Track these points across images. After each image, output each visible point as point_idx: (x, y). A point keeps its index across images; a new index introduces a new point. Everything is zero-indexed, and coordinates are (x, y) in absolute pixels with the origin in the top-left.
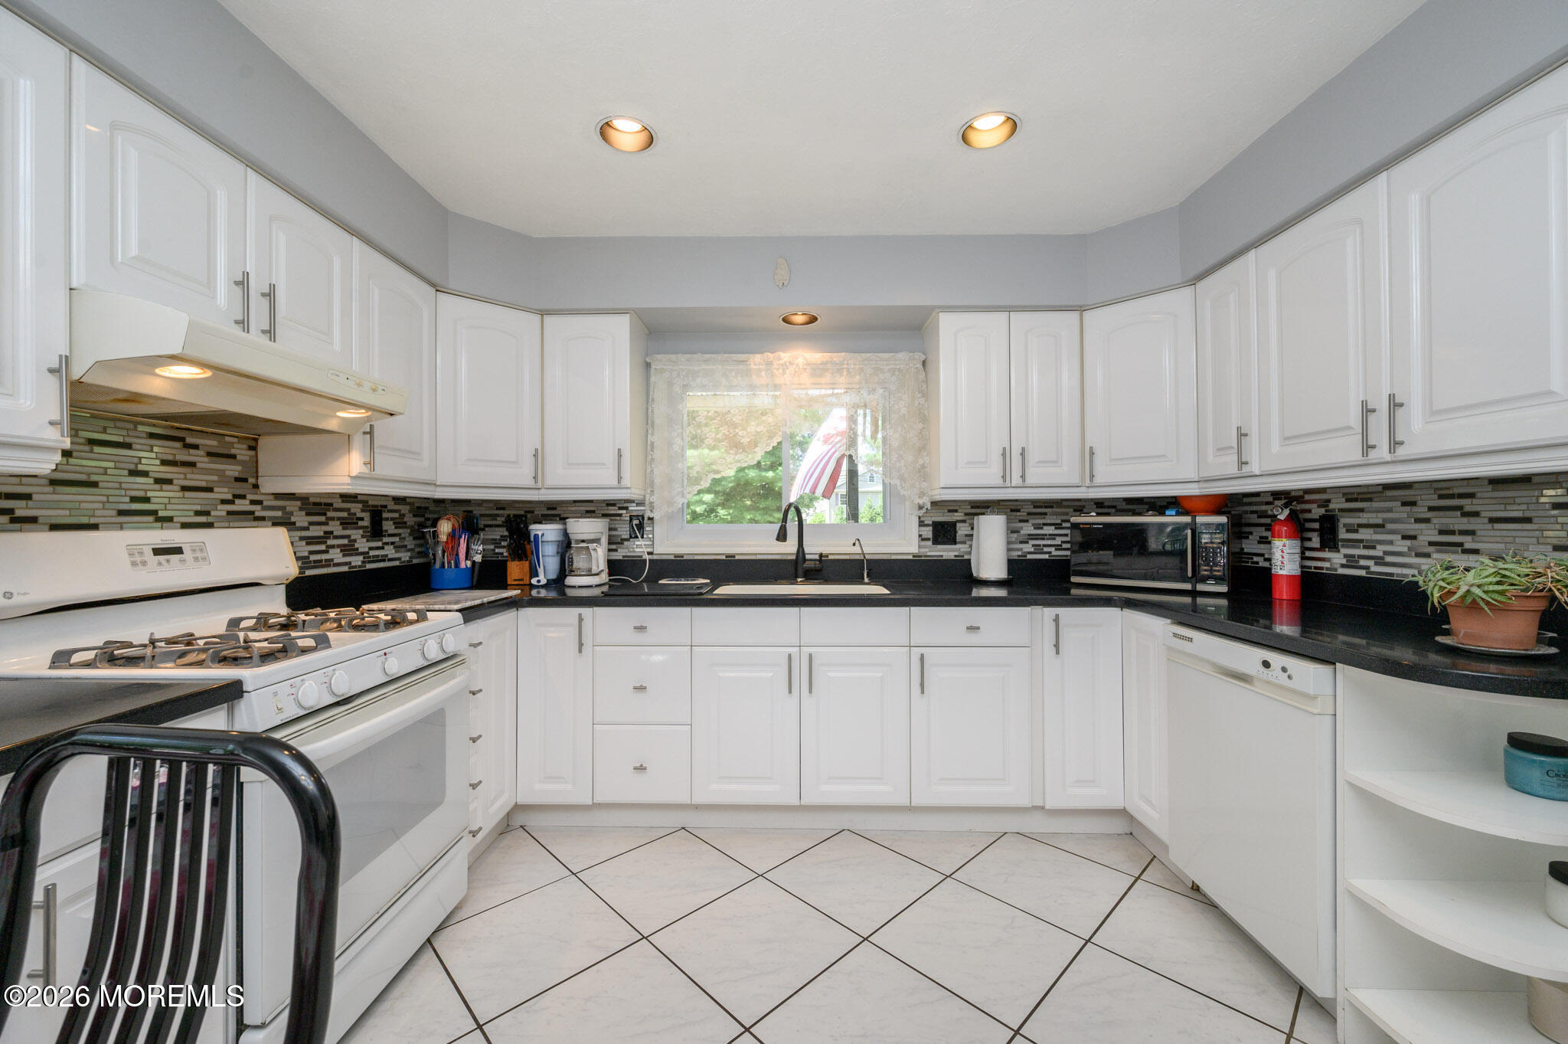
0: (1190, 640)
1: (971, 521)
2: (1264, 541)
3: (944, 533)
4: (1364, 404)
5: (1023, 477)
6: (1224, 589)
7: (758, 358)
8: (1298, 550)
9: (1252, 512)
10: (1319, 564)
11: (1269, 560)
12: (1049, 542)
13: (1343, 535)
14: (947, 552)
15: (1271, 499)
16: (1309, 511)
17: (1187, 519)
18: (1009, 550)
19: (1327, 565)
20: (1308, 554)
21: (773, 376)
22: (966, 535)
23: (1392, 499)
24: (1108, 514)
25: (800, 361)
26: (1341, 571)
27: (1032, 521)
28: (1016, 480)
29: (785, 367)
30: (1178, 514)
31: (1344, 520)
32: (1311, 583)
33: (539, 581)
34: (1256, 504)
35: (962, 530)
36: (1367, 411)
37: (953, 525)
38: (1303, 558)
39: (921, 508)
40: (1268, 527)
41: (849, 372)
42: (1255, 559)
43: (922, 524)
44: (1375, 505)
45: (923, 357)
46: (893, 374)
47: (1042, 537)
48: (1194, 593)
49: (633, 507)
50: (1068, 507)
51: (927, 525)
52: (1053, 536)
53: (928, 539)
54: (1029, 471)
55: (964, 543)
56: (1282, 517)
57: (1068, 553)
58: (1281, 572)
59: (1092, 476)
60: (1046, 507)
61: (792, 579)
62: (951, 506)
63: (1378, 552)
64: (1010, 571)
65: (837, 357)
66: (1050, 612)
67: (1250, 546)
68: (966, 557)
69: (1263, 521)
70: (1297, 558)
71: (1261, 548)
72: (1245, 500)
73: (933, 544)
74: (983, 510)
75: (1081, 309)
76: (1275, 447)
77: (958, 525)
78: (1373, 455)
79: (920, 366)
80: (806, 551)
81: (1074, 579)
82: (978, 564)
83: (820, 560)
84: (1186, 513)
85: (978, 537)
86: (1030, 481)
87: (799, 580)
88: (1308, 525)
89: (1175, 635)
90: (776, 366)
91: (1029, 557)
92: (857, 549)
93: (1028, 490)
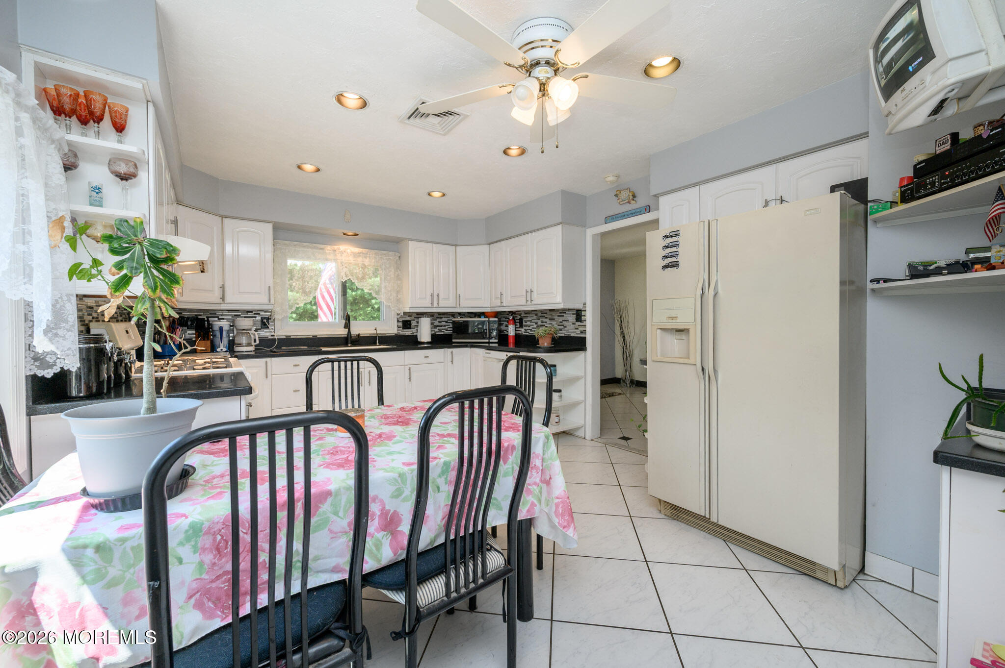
0: (490, 353)
1: (417, 320)
2: (507, 326)
3: (406, 325)
4: (526, 290)
5: (438, 304)
6: (497, 341)
7: (329, 247)
8: (514, 328)
9: (504, 317)
10: (519, 332)
11: (508, 332)
12: (443, 328)
13: (524, 324)
14: (408, 332)
15: (508, 313)
16: (517, 317)
17: (487, 319)
18: (431, 331)
19: (521, 332)
20: (517, 329)
21: (336, 255)
22: (415, 326)
23: (533, 314)
24: (462, 318)
25: (349, 251)
26: (524, 334)
27: (438, 320)
28: (435, 305)
29: (342, 253)
30: (485, 317)
31: (524, 320)
32: (518, 337)
33: (222, 350)
34: (505, 315)
35: (414, 323)
36: (527, 292)
37: (410, 321)
38: (516, 330)
39: (398, 314)
40: (508, 322)
41: (370, 258)
42: (505, 331)
43: (398, 321)
44: (531, 315)
45: (399, 255)
46: (388, 261)
47: (441, 326)
48: (489, 343)
49: (262, 313)
50: (449, 315)
51: (400, 322)
52: (445, 326)
53: (401, 327)
54: (440, 302)
55: (414, 328)
56: (511, 319)
57: (451, 332)
58: (511, 335)
59: (460, 305)
60: (442, 315)
61: (346, 345)
62: (410, 314)
63: (530, 328)
64: (432, 339)
65: (364, 251)
66: (450, 350)
67: (503, 328)
68: (415, 334)
69: (506, 320)
70: (514, 330)
71: (506, 328)
72: (503, 313)
73: (403, 329)
74: (421, 316)
75: (456, 246)
76: (509, 299)
77: (412, 321)
78: (528, 303)
79: (398, 258)
80: (352, 333)
81: (454, 341)
82: (420, 335)
83: (358, 337)
84: (487, 317)
85: (420, 327)
86: (440, 305)
87: (349, 345)
88: (517, 321)
89: (486, 353)
90: (337, 252)
91: (437, 333)
92: (375, 332)
93: (439, 309)
